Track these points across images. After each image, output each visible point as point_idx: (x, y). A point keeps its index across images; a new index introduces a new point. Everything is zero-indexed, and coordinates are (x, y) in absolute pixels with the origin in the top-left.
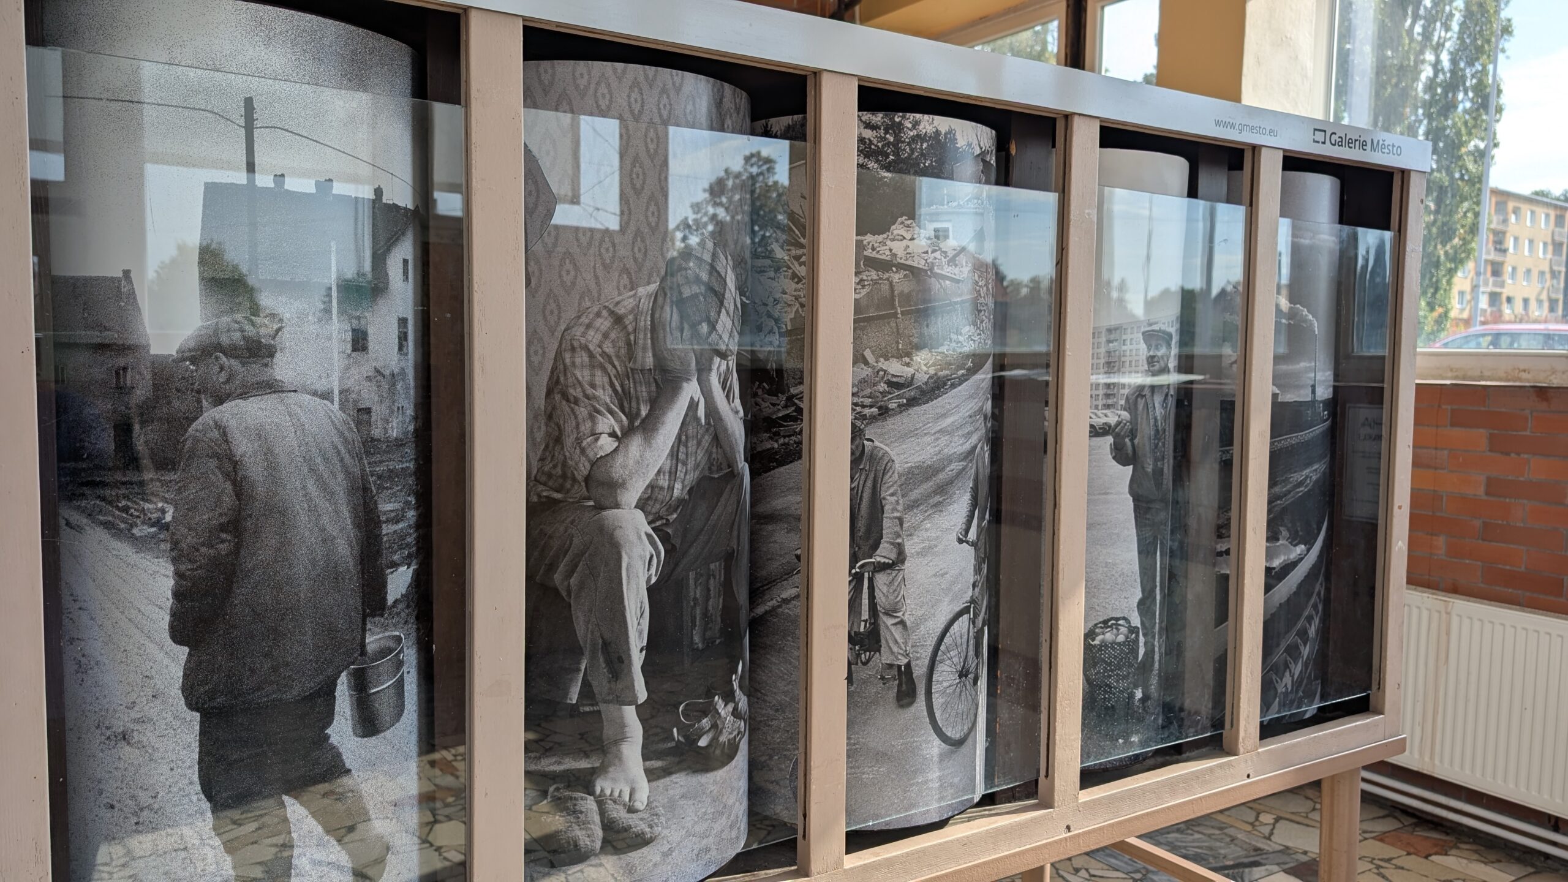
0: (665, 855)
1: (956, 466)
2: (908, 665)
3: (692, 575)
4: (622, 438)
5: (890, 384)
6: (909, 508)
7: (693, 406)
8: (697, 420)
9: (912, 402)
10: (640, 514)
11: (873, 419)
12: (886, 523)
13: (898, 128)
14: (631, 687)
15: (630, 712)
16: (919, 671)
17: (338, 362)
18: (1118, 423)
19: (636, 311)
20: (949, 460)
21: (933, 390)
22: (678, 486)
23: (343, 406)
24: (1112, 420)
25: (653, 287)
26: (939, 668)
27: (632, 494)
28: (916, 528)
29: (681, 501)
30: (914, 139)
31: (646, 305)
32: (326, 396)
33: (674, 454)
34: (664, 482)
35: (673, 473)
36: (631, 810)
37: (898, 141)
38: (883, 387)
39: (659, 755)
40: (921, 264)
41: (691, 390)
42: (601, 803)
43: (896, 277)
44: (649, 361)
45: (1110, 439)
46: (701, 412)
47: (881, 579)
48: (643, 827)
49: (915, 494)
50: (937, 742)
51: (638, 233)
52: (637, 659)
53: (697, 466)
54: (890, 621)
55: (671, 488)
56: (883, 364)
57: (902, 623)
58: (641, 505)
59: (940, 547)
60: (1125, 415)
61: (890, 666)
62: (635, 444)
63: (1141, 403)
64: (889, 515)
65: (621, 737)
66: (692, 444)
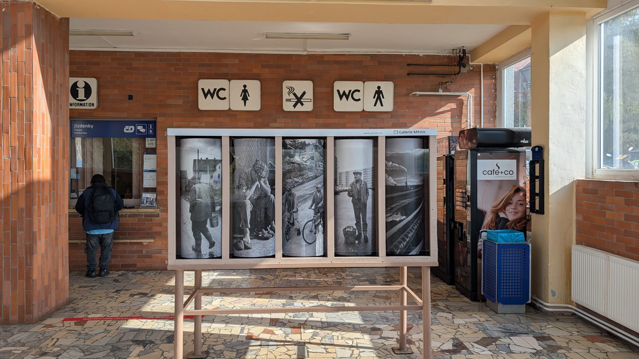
0: (253, 251)
1: (308, 196)
2: (299, 229)
3: (258, 210)
4: (247, 190)
5: (295, 182)
6: (298, 202)
7: (258, 185)
8: (259, 187)
9: (299, 185)
10: (249, 201)
11: (293, 188)
12: (295, 205)
13: (295, 142)
14: (248, 225)
15: (248, 229)
16: (301, 230)
17: (209, 180)
18: (349, 189)
19: (248, 172)
20: (306, 195)
21: (302, 183)
22: (255, 197)
23: (209, 185)
24: (347, 189)
25: (251, 169)
26: (305, 230)
27: (248, 198)
28: (300, 206)
29: (255, 199)
30: (298, 143)
31: (250, 171)
32: (207, 184)
33: (254, 192)
34: (253, 196)
35: (254, 195)
36: (248, 243)
37: (295, 143)
38: (294, 182)
39: (252, 236)
40: (300, 163)
41: (257, 183)
42: (244, 242)
43: (295, 165)
44: (250, 179)
45: (347, 192)
46: (259, 186)
47: (294, 214)
48: (249, 246)
49: (299, 200)
50: (305, 242)
51: (249, 161)
52: (249, 221)
53: (258, 194)
54: (296, 221)
55: (254, 197)
56: (294, 179)
57: (298, 221)
58: (249, 199)
59: (305, 209)
60: (350, 188)
61: (296, 229)
62: (248, 191)
63: (353, 186)
64: (295, 203)
65: (246, 233)
66: (257, 191)
